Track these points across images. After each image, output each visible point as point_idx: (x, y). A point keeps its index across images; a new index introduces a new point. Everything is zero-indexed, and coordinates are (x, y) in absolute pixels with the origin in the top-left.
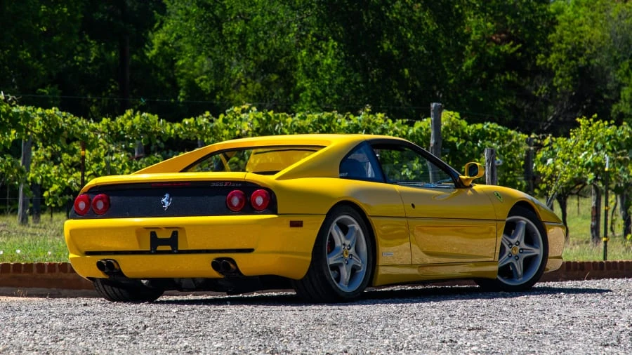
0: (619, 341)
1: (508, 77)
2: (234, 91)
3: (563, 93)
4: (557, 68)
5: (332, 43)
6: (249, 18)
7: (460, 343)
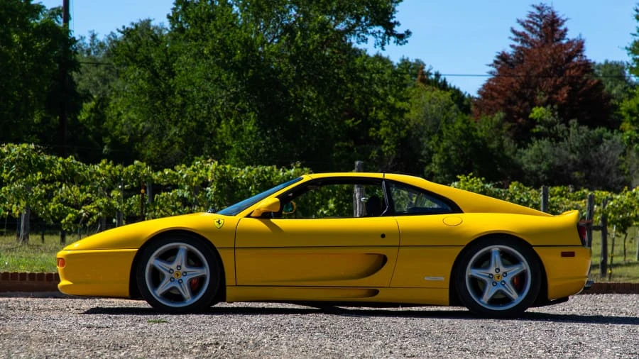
4: (385, 138)
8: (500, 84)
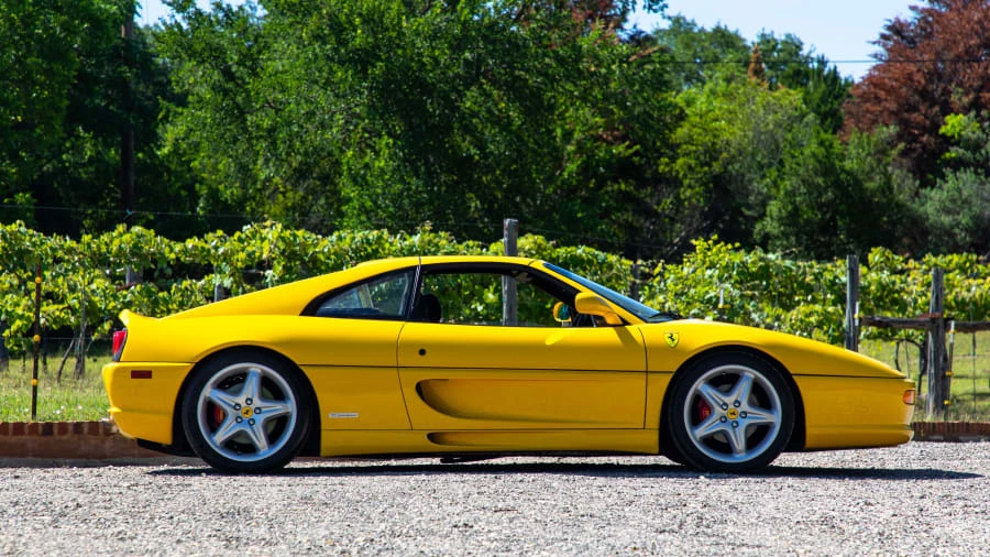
0: (680, 527)
1: (623, 186)
2: (270, 201)
3: (694, 208)
4: (685, 176)
5: (386, 140)
6: (281, 107)
7: (476, 528)
8: (890, 75)
